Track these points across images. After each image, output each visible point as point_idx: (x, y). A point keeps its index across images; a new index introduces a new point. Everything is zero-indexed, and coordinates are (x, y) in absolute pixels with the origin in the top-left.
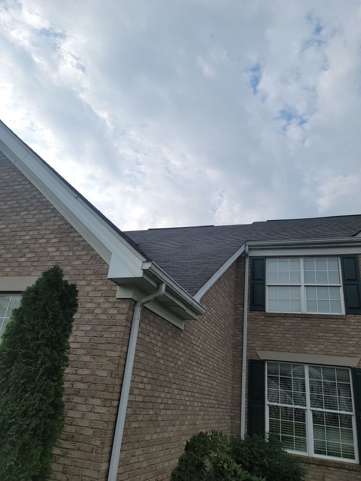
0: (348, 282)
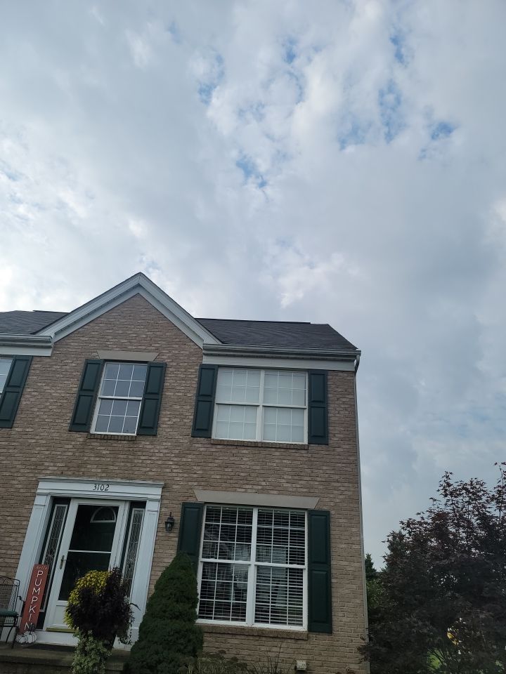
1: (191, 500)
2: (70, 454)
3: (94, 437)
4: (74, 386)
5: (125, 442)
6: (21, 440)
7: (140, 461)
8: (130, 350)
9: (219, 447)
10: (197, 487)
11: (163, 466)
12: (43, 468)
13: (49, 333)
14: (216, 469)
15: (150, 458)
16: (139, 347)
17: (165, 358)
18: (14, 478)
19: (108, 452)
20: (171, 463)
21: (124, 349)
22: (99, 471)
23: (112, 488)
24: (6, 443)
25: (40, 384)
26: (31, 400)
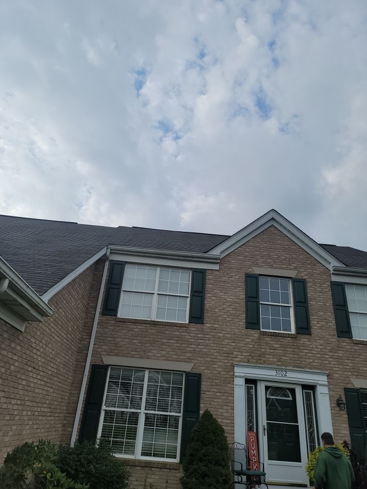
0: (195, 294)
1: (349, 386)
2: (251, 346)
3: (265, 334)
4: (241, 293)
5: (289, 338)
6: (212, 334)
7: (304, 354)
8: (276, 268)
9: (360, 345)
10: (351, 376)
11: (322, 359)
12: (234, 356)
13: (216, 252)
14: (361, 362)
15: (311, 352)
16: (282, 266)
17: (303, 275)
18: (214, 363)
19: (279, 346)
20: (327, 356)
21: (272, 267)
22: (275, 360)
23: (289, 374)
24: (202, 336)
25: (216, 291)
26: (212, 302)
